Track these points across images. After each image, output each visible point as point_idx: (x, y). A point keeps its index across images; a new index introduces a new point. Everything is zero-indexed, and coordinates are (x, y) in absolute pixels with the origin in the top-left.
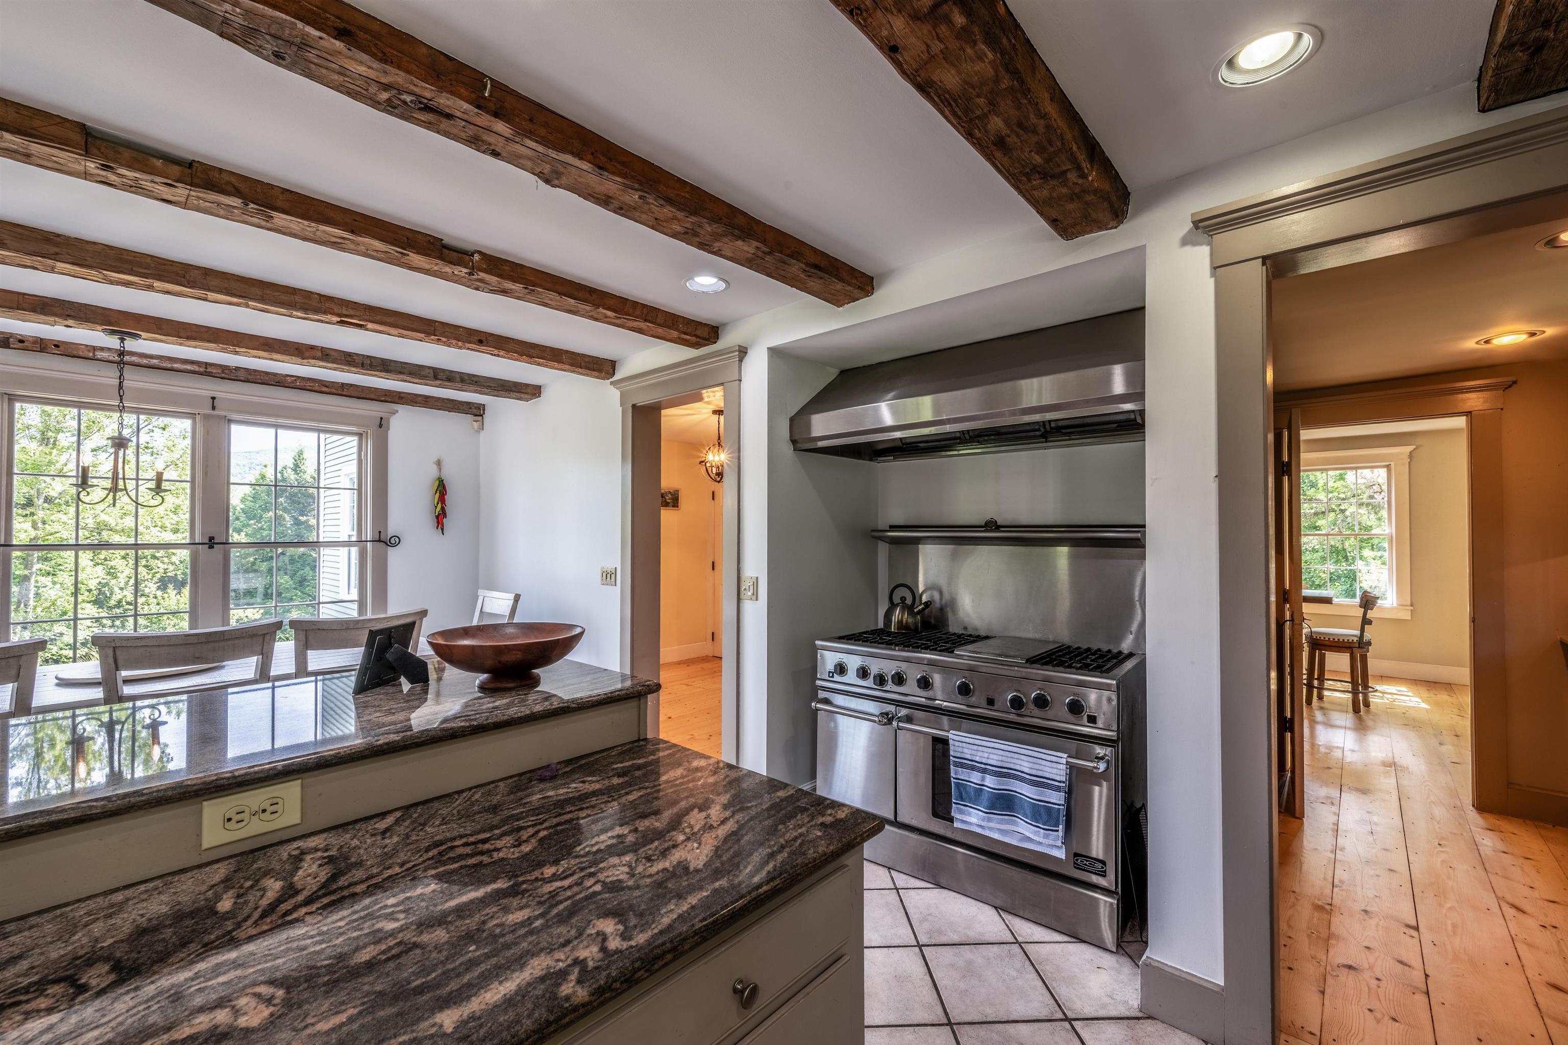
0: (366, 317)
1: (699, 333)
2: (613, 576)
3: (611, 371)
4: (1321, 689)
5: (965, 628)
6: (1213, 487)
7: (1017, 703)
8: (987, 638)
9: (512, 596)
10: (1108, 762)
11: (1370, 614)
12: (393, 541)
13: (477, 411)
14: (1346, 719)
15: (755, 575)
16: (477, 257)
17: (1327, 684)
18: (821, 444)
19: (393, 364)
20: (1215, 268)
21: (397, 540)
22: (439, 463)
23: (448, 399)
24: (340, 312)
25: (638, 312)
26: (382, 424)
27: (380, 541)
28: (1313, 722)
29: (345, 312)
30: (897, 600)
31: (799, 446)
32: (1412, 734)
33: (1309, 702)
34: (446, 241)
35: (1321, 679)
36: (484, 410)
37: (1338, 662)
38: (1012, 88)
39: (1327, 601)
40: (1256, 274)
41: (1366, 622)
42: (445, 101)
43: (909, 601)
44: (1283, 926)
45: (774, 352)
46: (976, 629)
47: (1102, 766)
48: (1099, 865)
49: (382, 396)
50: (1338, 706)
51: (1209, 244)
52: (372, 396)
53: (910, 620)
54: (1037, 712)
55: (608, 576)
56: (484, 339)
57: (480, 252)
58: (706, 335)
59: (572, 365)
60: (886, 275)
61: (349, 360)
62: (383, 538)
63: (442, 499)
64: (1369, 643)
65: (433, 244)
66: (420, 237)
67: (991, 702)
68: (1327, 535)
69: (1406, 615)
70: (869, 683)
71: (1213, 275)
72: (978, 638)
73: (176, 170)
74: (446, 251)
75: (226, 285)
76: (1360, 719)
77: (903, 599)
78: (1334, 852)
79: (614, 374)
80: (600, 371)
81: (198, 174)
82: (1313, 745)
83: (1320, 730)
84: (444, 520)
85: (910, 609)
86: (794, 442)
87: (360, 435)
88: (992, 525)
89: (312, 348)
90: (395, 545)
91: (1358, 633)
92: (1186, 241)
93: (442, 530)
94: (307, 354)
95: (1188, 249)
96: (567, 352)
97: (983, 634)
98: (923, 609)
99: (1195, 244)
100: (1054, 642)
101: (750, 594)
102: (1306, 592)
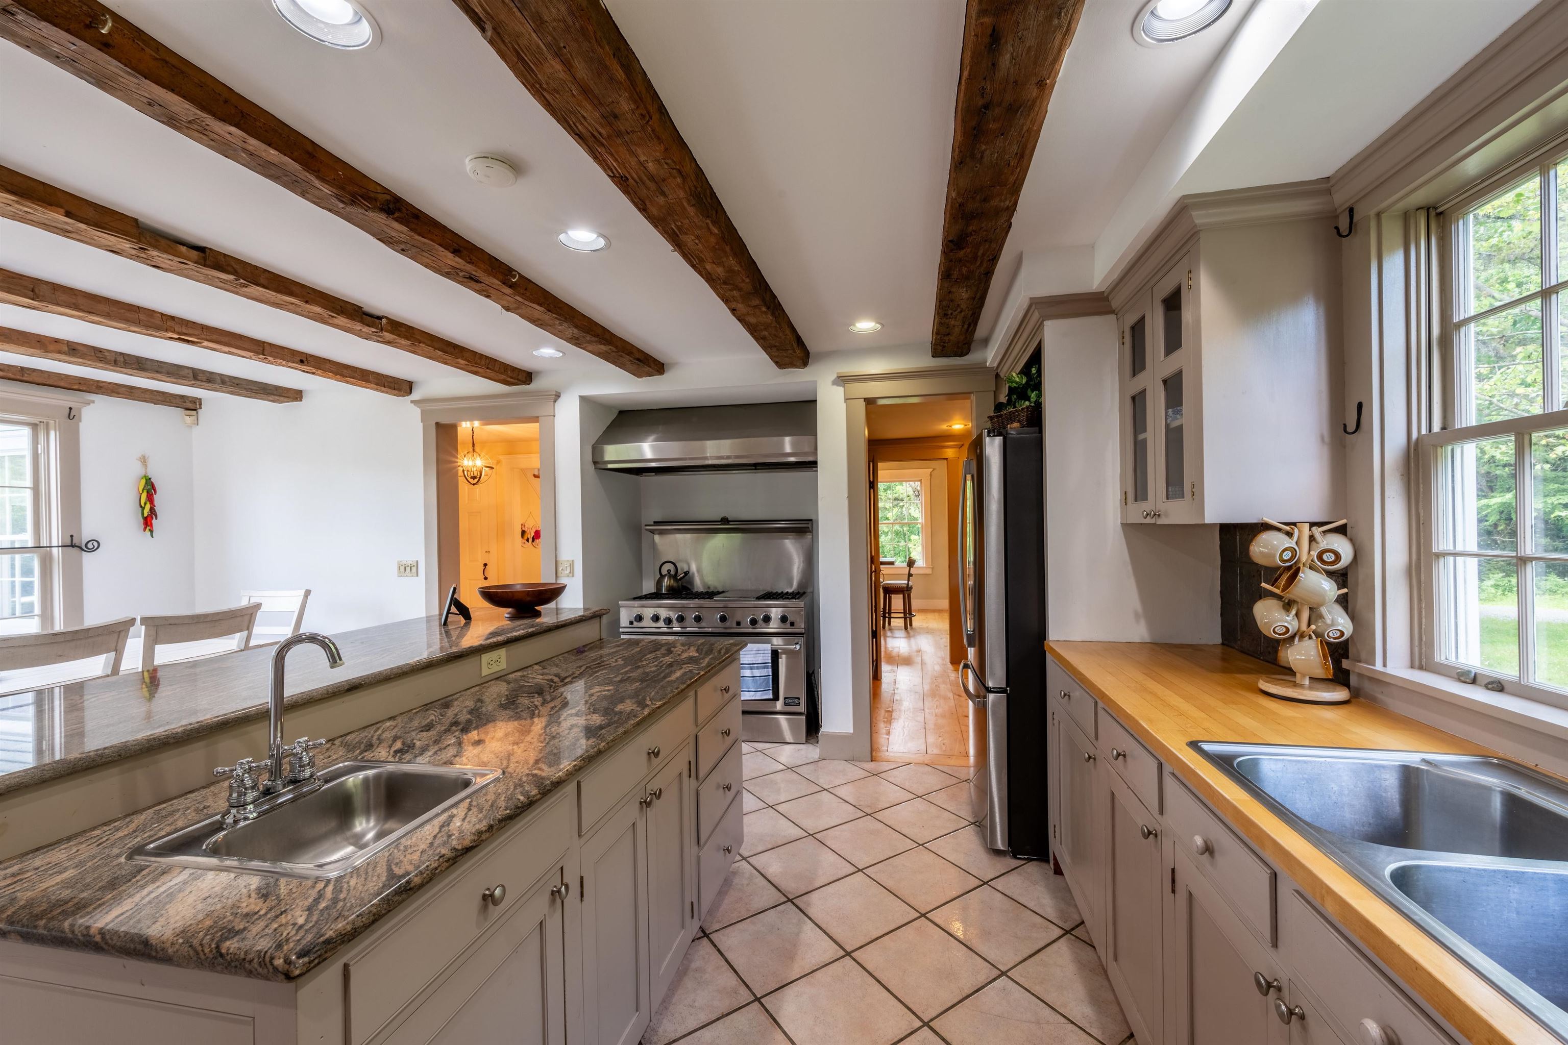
0: (203, 336)
1: (520, 377)
2: (414, 569)
3: (409, 391)
4: (890, 618)
5: (709, 588)
6: (845, 503)
7: (754, 622)
8: (723, 592)
9: (302, 593)
10: (801, 645)
11: (913, 571)
12: (90, 546)
13: (192, 406)
14: (902, 633)
15: (571, 559)
16: (384, 321)
17: (893, 615)
18: (610, 466)
19: (148, 363)
20: (846, 399)
21: (96, 544)
22: (144, 460)
23: (158, 392)
24: (180, 330)
25: (483, 362)
26: (71, 415)
27: (72, 546)
28: (885, 637)
29: (184, 331)
30: (664, 572)
31: (599, 466)
32: (930, 637)
33: (884, 627)
34: (366, 309)
35: (890, 613)
36: (200, 404)
37: (897, 602)
38: (776, 327)
39: (892, 563)
40: (862, 405)
41: (910, 575)
42: (479, 274)
43: (672, 573)
44: (874, 720)
45: (585, 400)
46: (716, 588)
47: (798, 647)
48: (797, 701)
49: (75, 384)
50: (899, 629)
51: (844, 387)
52: (62, 384)
53: (675, 585)
54: (764, 625)
55: (407, 569)
56: (304, 359)
57: (387, 318)
58: (524, 379)
59: (377, 384)
60: (673, 365)
61: (73, 350)
62: (75, 541)
63: (150, 499)
64: (911, 588)
65: (357, 311)
66: (349, 306)
67: (738, 624)
68: (892, 524)
69: (929, 571)
70: (661, 623)
71: (845, 402)
72: (719, 593)
73: (194, 254)
74: (365, 316)
75: (74, 301)
76: (908, 633)
77: (669, 571)
78: (894, 690)
79: (411, 393)
80: (399, 390)
81: (210, 258)
82: (886, 648)
83: (889, 640)
84: (154, 521)
85: (675, 577)
86: (595, 463)
87: (34, 427)
88: (725, 520)
89: (57, 341)
90: (93, 550)
91: (906, 582)
92: (835, 383)
93: (151, 531)
94: (51, 347)
95: (835, 387)
96: (373, 373)
97: (721, 590)
98: (684, 577)
99: (838, 385)
100: (764, 590)
101: (568, 572)
102: (882, 559)
